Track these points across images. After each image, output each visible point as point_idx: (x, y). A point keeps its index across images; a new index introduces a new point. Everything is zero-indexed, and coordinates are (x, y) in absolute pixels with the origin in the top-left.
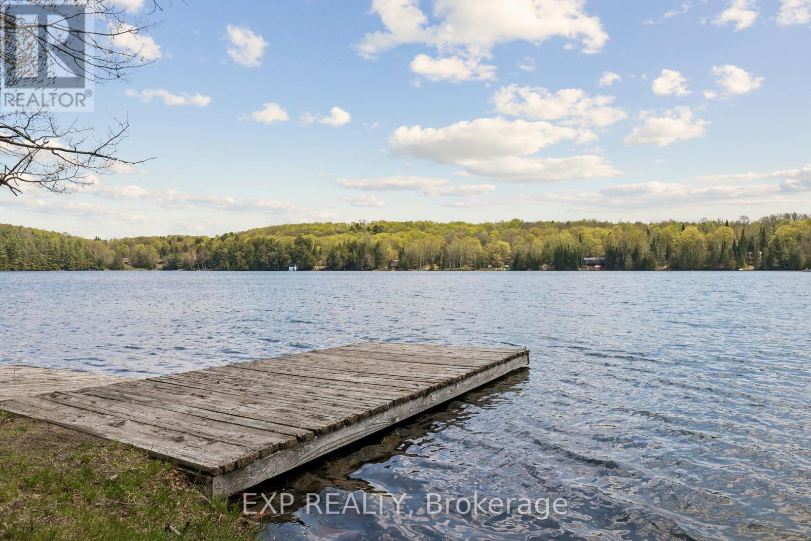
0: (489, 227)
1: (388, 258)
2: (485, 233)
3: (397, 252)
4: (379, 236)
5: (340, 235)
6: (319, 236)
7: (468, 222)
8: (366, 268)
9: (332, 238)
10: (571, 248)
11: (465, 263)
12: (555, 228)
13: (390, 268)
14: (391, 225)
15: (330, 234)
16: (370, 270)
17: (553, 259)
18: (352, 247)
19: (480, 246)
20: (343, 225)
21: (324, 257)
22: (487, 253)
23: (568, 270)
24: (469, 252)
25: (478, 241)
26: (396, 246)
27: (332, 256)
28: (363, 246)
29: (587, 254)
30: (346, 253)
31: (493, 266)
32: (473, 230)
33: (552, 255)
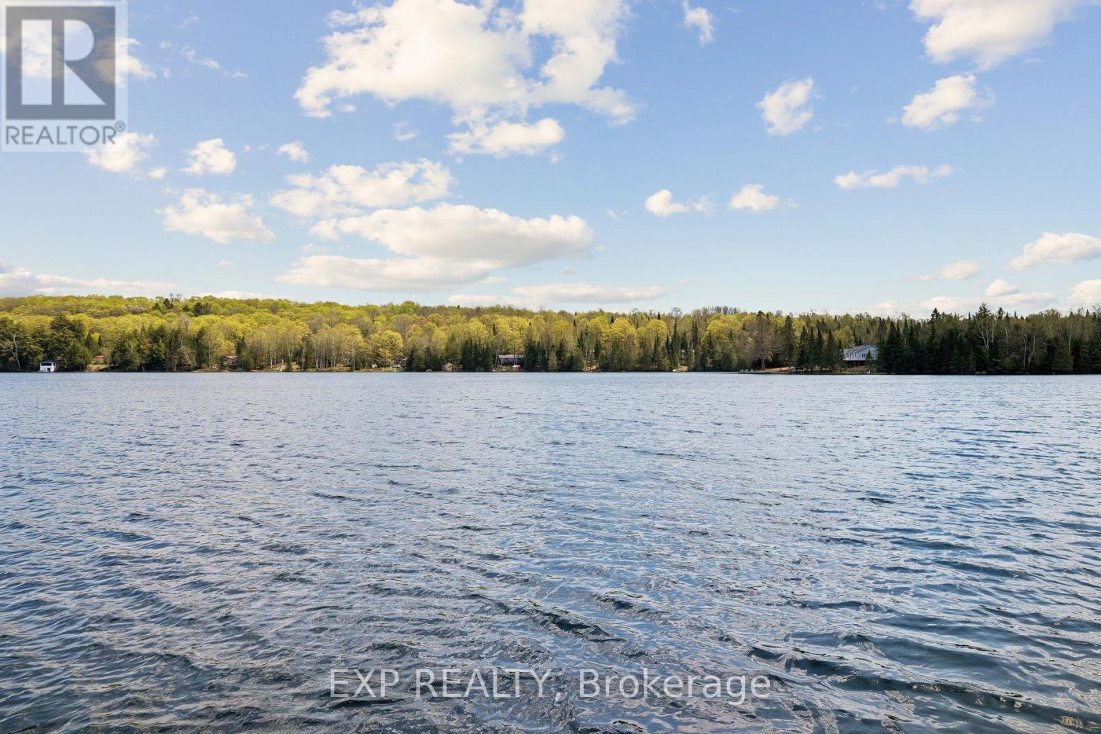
0: (373, 312)
1: (218, 353)
2: (367, 319)
3: (233, 345)
4: (203, 320)
5: (136, 317)
6: (97, 317)
7: (342, 303)
8: (182, 367)
9: (121, 319)
10: (482, 342)
11: (338, 361)
12: (461, 315)
13: (222, 368)
14: (224, 303)
15: (118, 314)
16: (189, 370)
17: (459, 357)
18: (156, 335)
19: (360, 338)
20: (142, 300)
21: (107, 351)
22: (370, 347)
23: (480, 371)
24: (345, 346)
25: (358, 331)
26: (231, 336)
27: (121, 349)
28: (176, 334)
29: (503, 351)
30: (147, 345)
31: (379, 366)
32: (350, 315)
33: (459, 351)
